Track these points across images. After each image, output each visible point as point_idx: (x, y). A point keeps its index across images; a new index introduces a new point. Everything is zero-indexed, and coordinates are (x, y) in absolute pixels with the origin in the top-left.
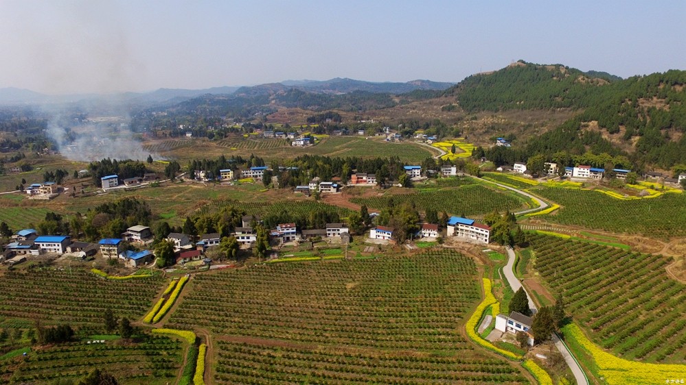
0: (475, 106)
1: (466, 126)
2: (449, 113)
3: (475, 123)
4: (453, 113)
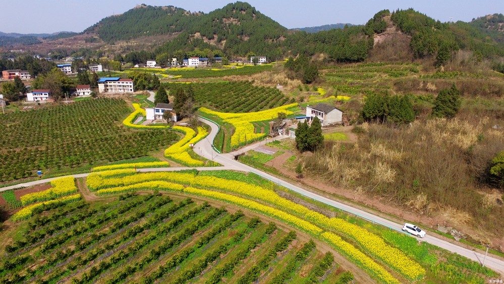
2: (92, 44)
3: (114, 47)
4: (95, 44)
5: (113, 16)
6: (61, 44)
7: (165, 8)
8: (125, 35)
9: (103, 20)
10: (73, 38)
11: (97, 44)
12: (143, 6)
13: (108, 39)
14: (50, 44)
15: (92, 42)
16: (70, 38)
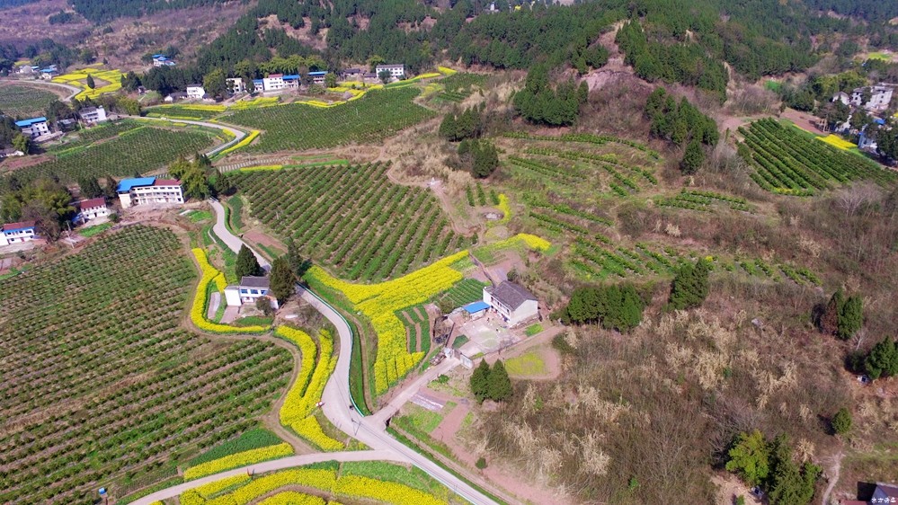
0: (104, 12)
1: (99, 44)
2: (65, 26)
3: (112, 38)
4: (71, 27)
11: (76, 27)
13: (94, 14)
15: (63, 23)
16: (15, 10)
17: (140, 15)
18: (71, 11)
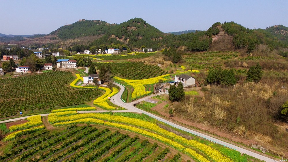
0: (65, 37)
1: (62, 44)
2: (54, 41)
3: (66, 42)
4: (56, 41)
5: (66, 26)
6: (36, 41)
7: (95, 21)
8: (73, 36)
9: (60, 27)
10: (43, 37)
11: (57, 41)
12: (83, 20)
13: (63, 38)
14: (30, 41)
15: (54, 40)
16: (42, 37)
17: (75, 38)
18: (57, 37)
